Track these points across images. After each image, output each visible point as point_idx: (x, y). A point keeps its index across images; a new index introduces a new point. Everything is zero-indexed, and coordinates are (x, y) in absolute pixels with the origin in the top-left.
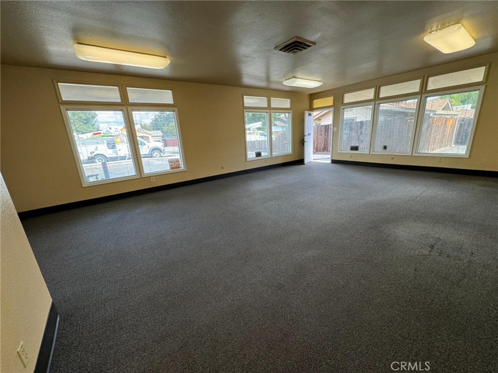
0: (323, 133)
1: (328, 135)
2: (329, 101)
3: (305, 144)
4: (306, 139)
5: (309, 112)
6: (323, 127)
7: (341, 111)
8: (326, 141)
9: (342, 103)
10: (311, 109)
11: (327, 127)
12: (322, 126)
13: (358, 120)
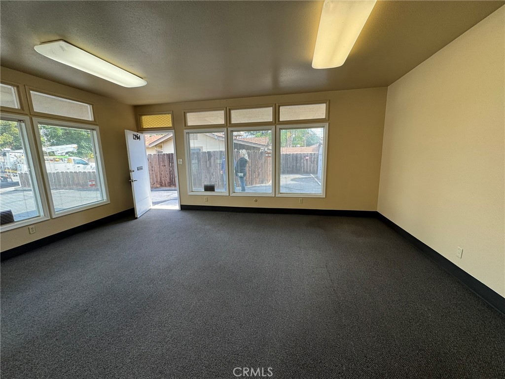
0: (166, 163)
1: (172, 167)
2: (166, 120)
3: (134, 184)
4: (134, 176)
5: (136, 133)
6: (165, 157)
7: (185, 137)
8: (171, 173)
9: (185, 126)
10: (139, 128)
11: (170, 156)
12: (164, 154)
13: (205, 150)
